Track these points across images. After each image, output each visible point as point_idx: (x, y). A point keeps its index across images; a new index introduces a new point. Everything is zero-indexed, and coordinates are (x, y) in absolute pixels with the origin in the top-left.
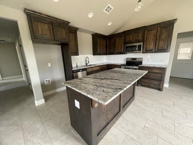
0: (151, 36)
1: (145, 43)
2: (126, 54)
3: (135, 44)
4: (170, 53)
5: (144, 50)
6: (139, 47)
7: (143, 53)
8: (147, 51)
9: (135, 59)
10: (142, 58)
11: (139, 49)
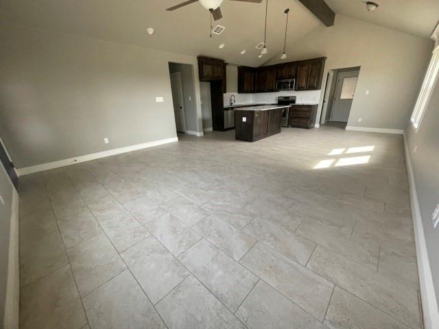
0: (303, 72)
1: (298, 80)
2: (278, 91)
3: (287, 80)
4: (320, 91)
5: (297, 87)
6: (292, 83)
7: (296, 90)
8: (299, 89)
9: (288, 98)
10: (295, 97)
11: (292, 87)
